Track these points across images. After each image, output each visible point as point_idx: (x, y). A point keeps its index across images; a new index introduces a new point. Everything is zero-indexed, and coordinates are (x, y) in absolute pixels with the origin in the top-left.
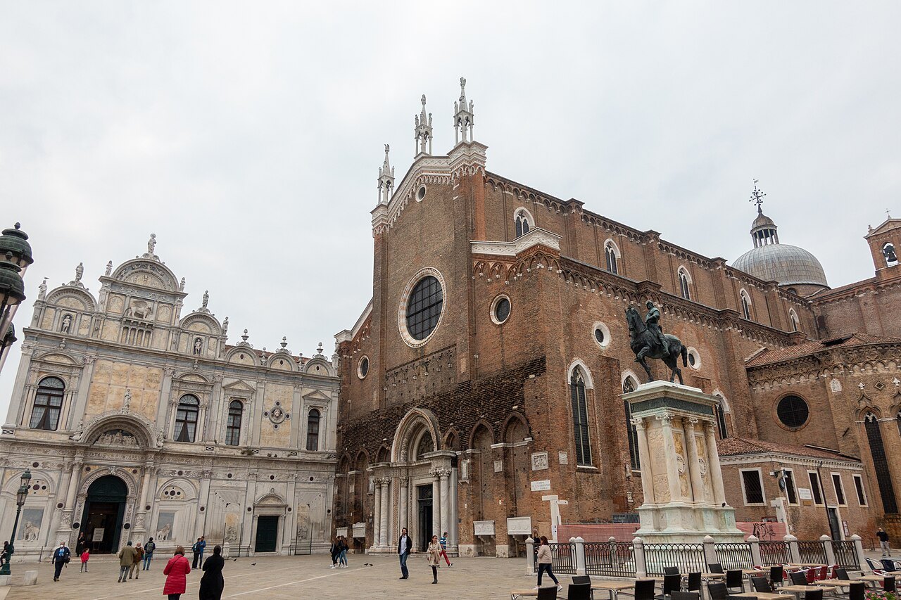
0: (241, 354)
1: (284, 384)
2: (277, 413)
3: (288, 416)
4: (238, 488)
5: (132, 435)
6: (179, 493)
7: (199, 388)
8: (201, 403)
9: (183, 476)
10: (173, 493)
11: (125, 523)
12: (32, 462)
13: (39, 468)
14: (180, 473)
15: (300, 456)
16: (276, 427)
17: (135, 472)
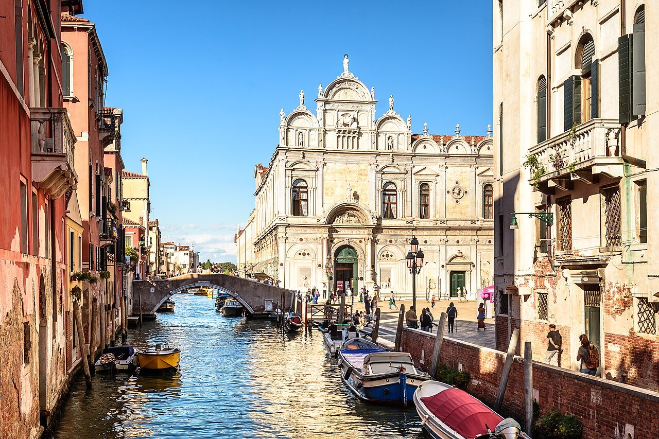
0: (423, 145)
1: (461, 165)
2: (457, 191)
3: (466, 192)
4: (433, 251)
5: (355, 216)
6: (391, 256)
7: (396, 177)
8: (398, 189)
9: (393, 243)
10: (387, 256)
11: (359, 277)
12: (299, 238)
13: (303, 241)
14: (391, 241)
15: (479, 224)
16: (457, 202)
17: (361, 242)
